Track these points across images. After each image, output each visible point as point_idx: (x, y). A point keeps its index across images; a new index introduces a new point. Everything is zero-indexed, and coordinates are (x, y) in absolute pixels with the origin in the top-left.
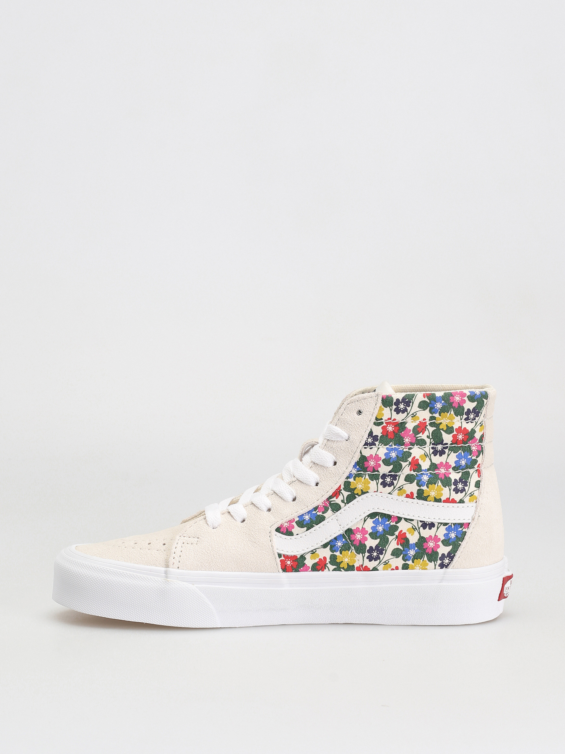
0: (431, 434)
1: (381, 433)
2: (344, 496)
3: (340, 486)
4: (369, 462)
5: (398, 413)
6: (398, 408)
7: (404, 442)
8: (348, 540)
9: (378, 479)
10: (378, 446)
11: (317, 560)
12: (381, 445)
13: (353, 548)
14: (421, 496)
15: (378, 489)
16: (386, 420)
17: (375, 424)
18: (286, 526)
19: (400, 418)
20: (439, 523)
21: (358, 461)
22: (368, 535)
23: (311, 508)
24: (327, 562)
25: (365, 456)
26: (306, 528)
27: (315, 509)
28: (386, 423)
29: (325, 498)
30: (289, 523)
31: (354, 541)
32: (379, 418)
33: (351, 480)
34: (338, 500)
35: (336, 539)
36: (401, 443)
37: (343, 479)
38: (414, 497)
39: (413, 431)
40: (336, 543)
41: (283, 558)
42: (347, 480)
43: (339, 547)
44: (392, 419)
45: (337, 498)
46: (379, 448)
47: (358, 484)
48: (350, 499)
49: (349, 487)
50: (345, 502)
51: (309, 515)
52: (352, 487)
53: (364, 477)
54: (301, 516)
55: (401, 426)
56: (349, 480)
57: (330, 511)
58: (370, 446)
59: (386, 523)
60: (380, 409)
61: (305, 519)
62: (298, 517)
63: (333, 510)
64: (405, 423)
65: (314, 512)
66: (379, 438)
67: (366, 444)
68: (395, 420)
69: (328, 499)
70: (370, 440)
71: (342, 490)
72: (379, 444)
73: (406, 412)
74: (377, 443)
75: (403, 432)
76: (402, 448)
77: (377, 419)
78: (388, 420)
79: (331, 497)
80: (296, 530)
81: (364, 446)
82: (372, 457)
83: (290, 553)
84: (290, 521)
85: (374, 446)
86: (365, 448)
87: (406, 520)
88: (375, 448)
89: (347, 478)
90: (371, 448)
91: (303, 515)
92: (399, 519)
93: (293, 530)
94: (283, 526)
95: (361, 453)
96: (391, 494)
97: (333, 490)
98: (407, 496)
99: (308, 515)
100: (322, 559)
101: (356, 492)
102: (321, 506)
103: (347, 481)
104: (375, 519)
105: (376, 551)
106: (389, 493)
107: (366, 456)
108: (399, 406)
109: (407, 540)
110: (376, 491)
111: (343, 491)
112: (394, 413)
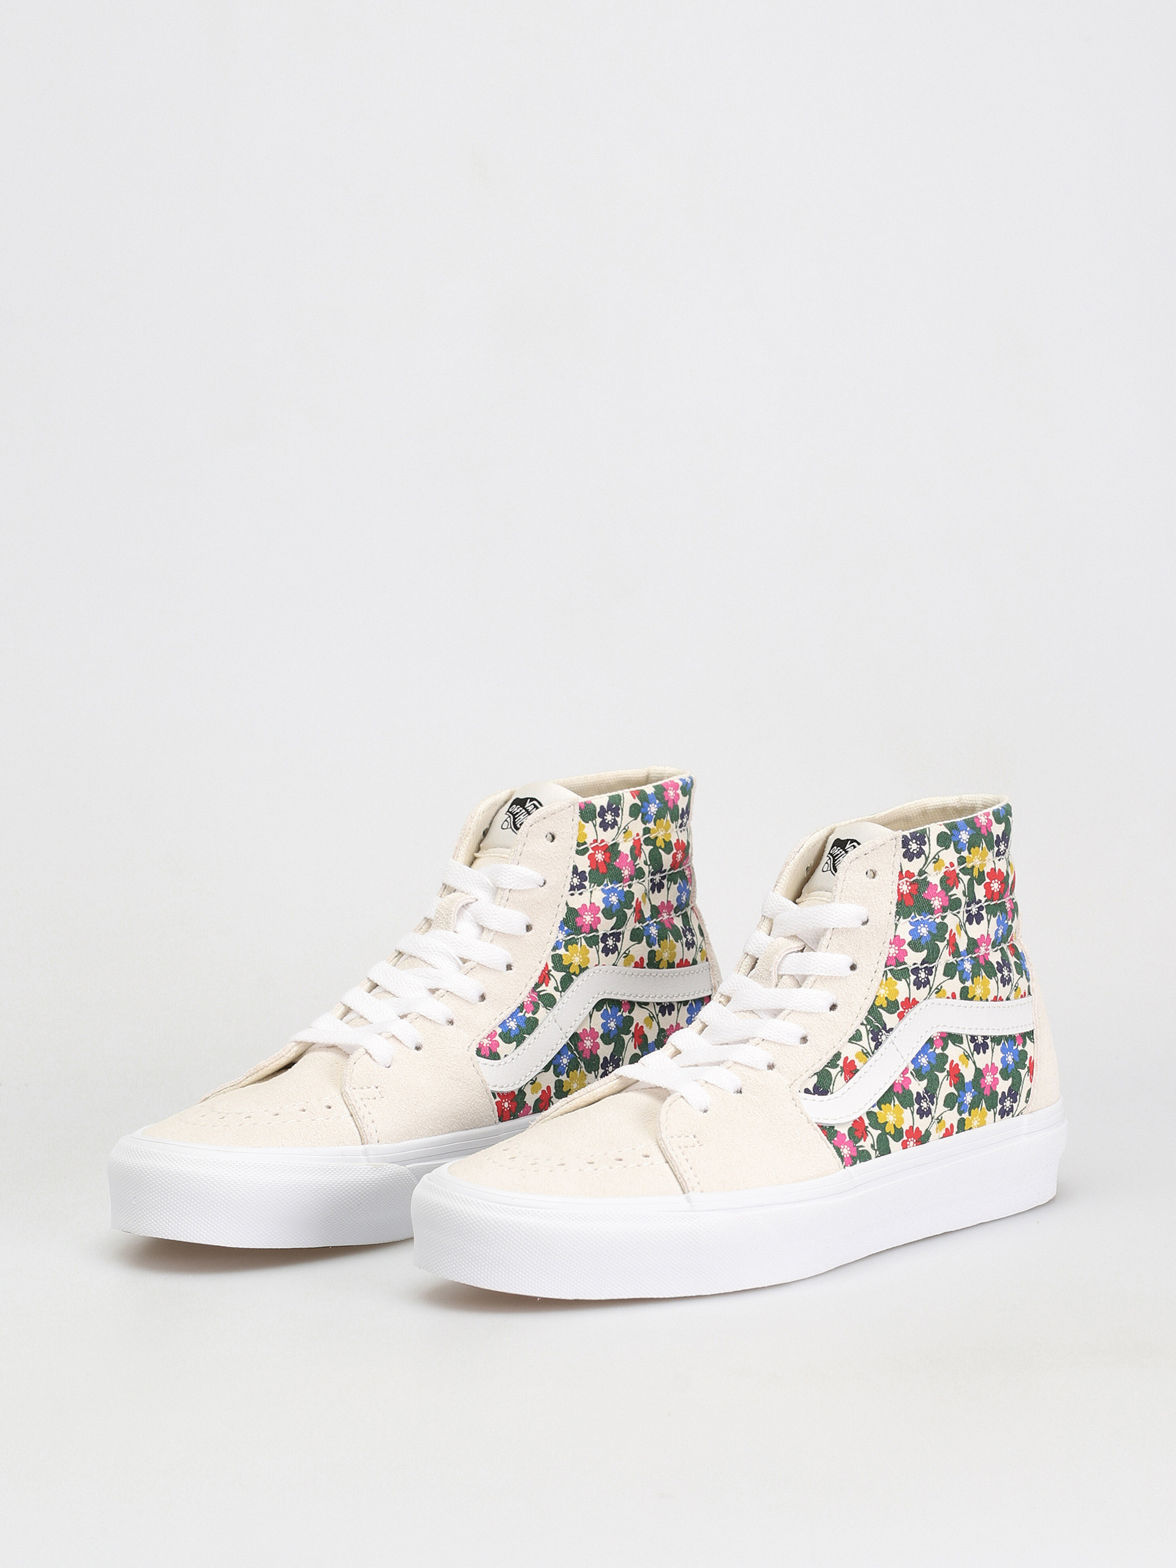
0: (648, 858)
1: (589, 867)
2: (556, 981)
3: (547, 965)
4: (582, 916)
5: (605, 830)
6: (604, 820)
7: (623, 875)
8: (575, 1052)
9: (598, 943)
10: (590, 888)
11: (540, 1093)
12: (593, 886)
13: (582, 1064)
14: (653, 962)
15: (599, 961)
16: (591, 844)
17: (578, 852)
18: (488, 1045)
19: (608, 836)
20: (678, 1002)
21: (564, 919)
22: (599, 1038)
23: (514, 1008)
24: (552, 1095)
25: (574, 908)
26: (515, 1043)
27: (521, 1008)
28: (593, 848)
29: (529, 989)
30: (489, 1039)
31: (583, 1051)
32: (581, 842)
33: (562, 951)
34: (549, 989)
35: (560, 1054)
36: (618, 878)
37: (549, 952)
38: (645, 965)
39: (631, 857)
40: (561, 1061)
41: (498, 1099)
42: (554, 953)
43: (565, 1066)
44: (599, 841)
45: (547, 985)
46: (591, 892)
47: (573, 956)
48: (566, 983)
49: (562, 963)
50: (560, 989)
51: (515, 1020)
52: (565, 963)
53: (579, 943)
54: (503, 1024)
55: (612, 850)
56: (558, 952)
57: (542, 1009)
58: (578, 890)
59: (618, 1015)
60: (581, 828)
61: (510, 1027)
62: (499, 1026)
63: (546, 1006)
64: (616, 845)
65: (520, 1014)
66: (587, 875)
67: (572, 888)
68: (603, 841)
69: (534, 989)
70: (576, 881)
71: (551, 971)
72: (590, 886)
73: (616, 827)
74: (587, 884)
75: (618, 861)
76: (621, 886)
77: (579, 845)
78: (594, 843)
79: (537, 985)
80: (503, 1048)
81: (570, 891)
82: (586, 908)
83: (506, 1089)
84: (491, 1035)
85: (584, 890)
86: (572, 895)
87: (641, 1004)
88: (586, 893)
89: (554, 949)
90: (581, 894)
91: (504, 1022)
92: (631, 1005)
93: (499, 1050)
94: (482, 1045)
95: (567, 904)
96: (616, 965)
97: (539, 973)
98: (637, 965)
99: (512, 1020)
100: (545, 1089)
101: (572, 970)
102: (527, 1002)
103: (556, 954)
104: (602, 1010)
105: (611, 1064)
106: (614, 965)
107: (576, 908)
108: (605, 817)
109: (645, 1037)
110: (597, 963)
111: (553, 972)
112: (600, 830)
